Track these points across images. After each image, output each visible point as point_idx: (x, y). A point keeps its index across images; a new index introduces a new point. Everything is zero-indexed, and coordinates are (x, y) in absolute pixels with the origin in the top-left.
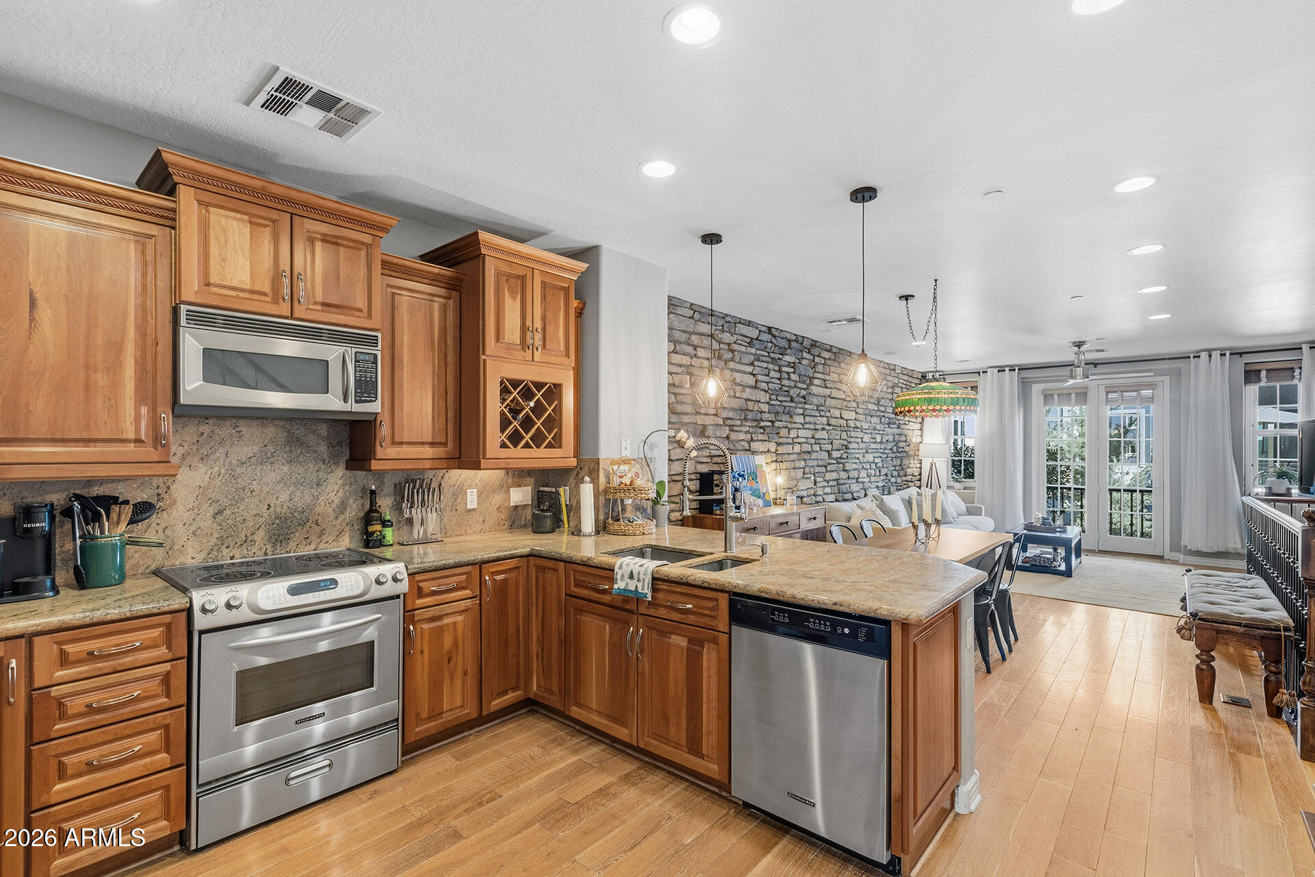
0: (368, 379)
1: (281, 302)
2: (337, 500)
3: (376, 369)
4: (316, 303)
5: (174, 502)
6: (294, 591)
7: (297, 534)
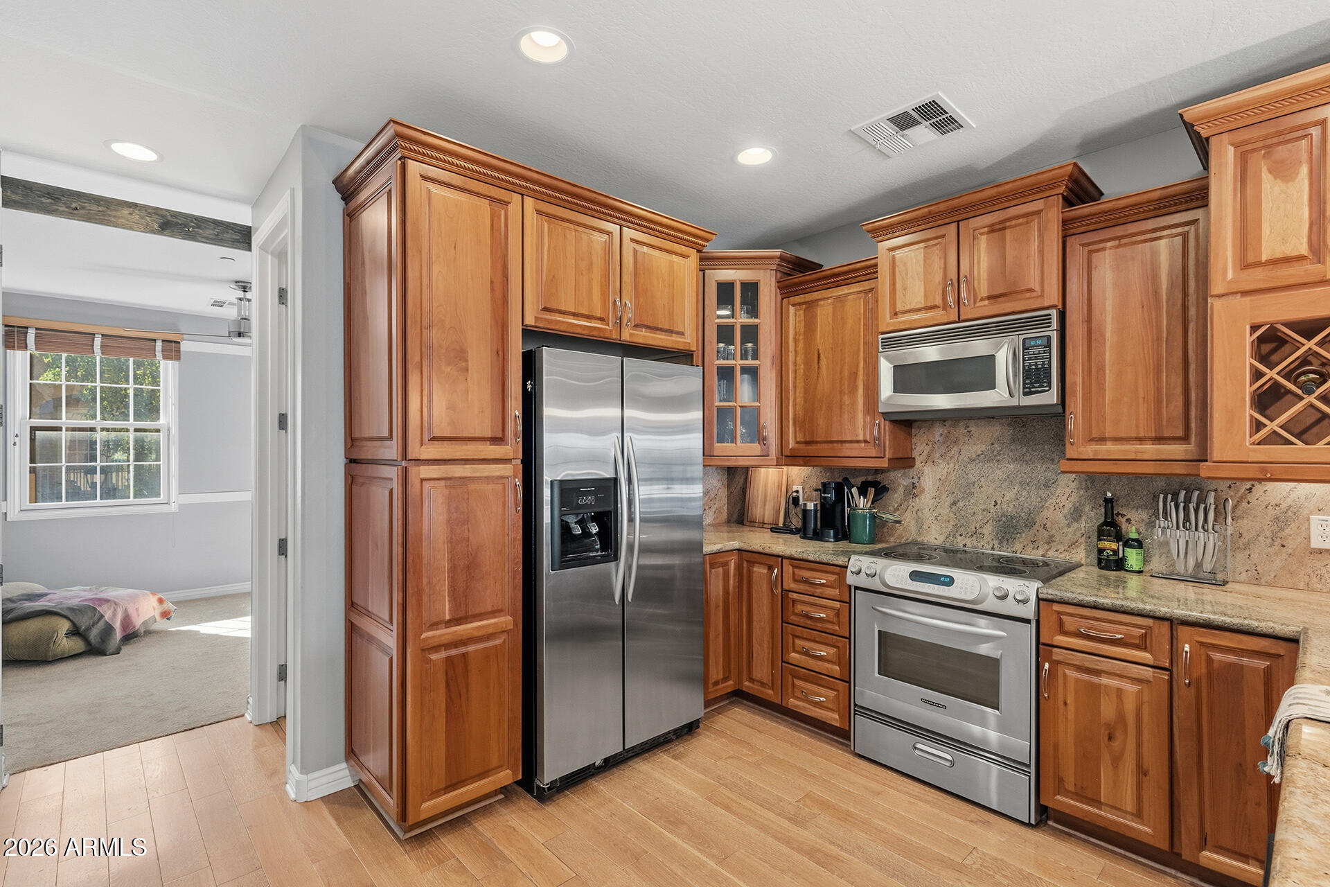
0: (1040, 366)
1: (948, 308)
2: (1069, 506)
3: (1050, 353)
4: (982, 299)
5: (923, 491)
6: (915, 576)
7: (1024, 535)
